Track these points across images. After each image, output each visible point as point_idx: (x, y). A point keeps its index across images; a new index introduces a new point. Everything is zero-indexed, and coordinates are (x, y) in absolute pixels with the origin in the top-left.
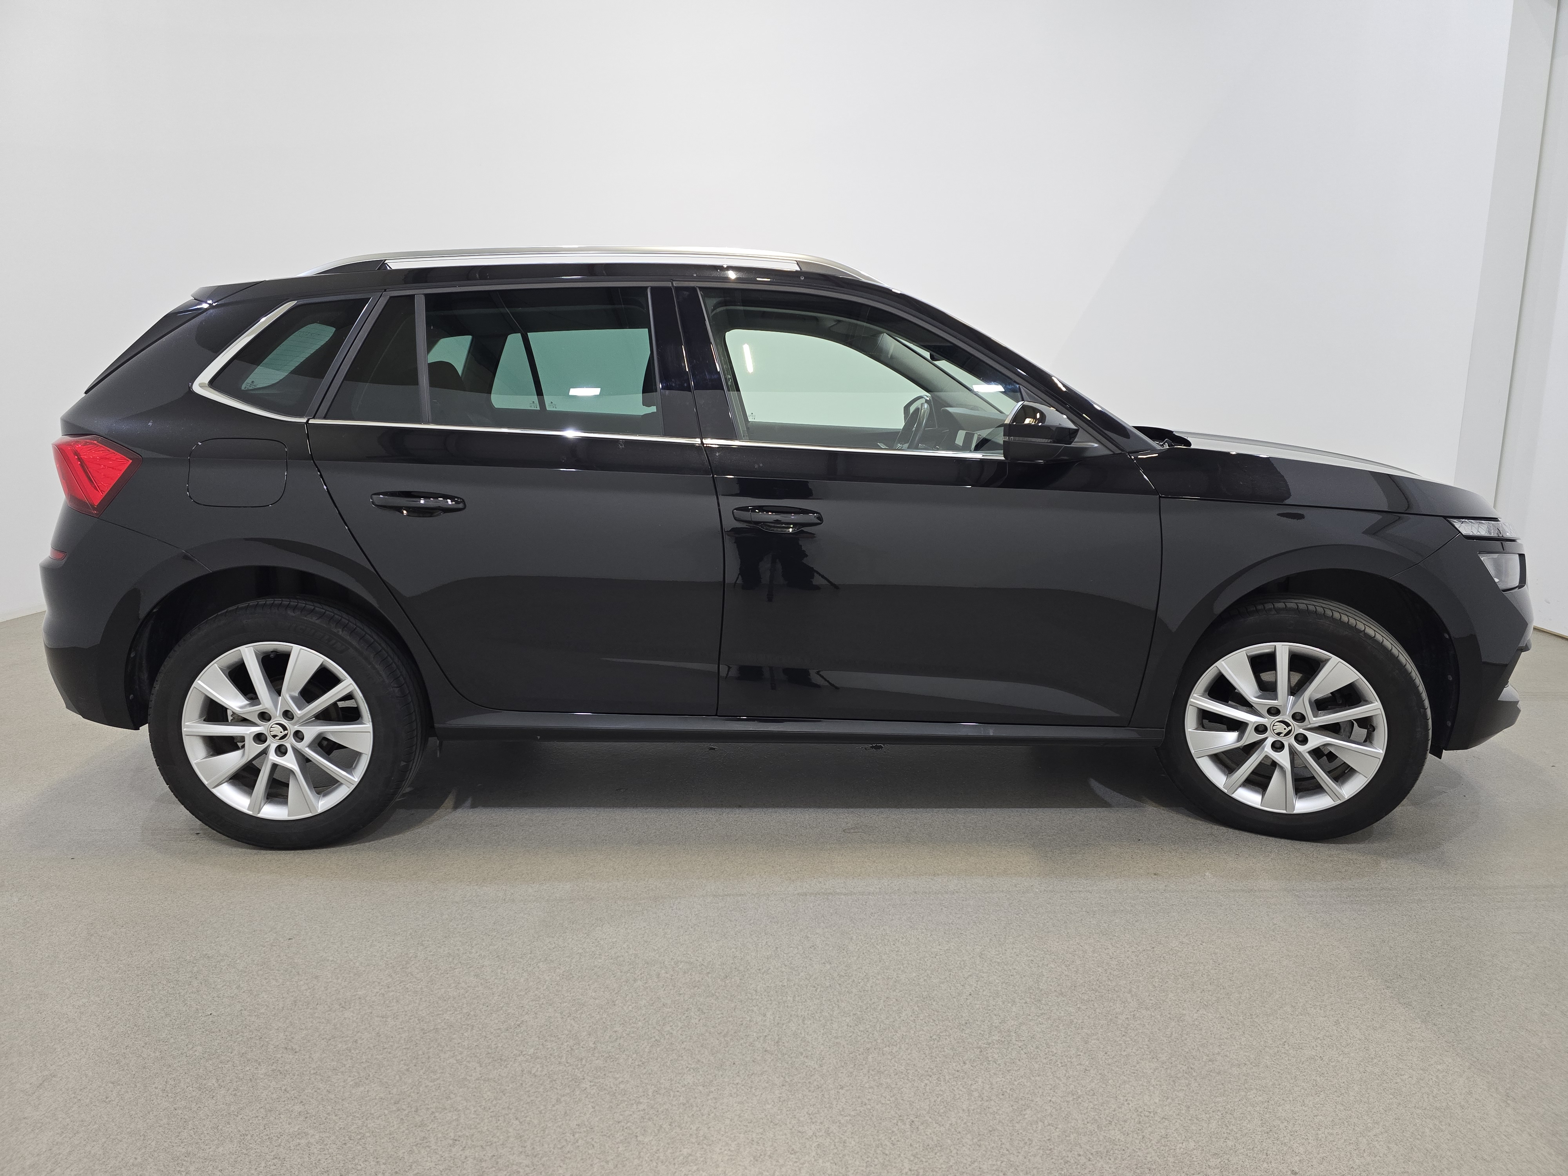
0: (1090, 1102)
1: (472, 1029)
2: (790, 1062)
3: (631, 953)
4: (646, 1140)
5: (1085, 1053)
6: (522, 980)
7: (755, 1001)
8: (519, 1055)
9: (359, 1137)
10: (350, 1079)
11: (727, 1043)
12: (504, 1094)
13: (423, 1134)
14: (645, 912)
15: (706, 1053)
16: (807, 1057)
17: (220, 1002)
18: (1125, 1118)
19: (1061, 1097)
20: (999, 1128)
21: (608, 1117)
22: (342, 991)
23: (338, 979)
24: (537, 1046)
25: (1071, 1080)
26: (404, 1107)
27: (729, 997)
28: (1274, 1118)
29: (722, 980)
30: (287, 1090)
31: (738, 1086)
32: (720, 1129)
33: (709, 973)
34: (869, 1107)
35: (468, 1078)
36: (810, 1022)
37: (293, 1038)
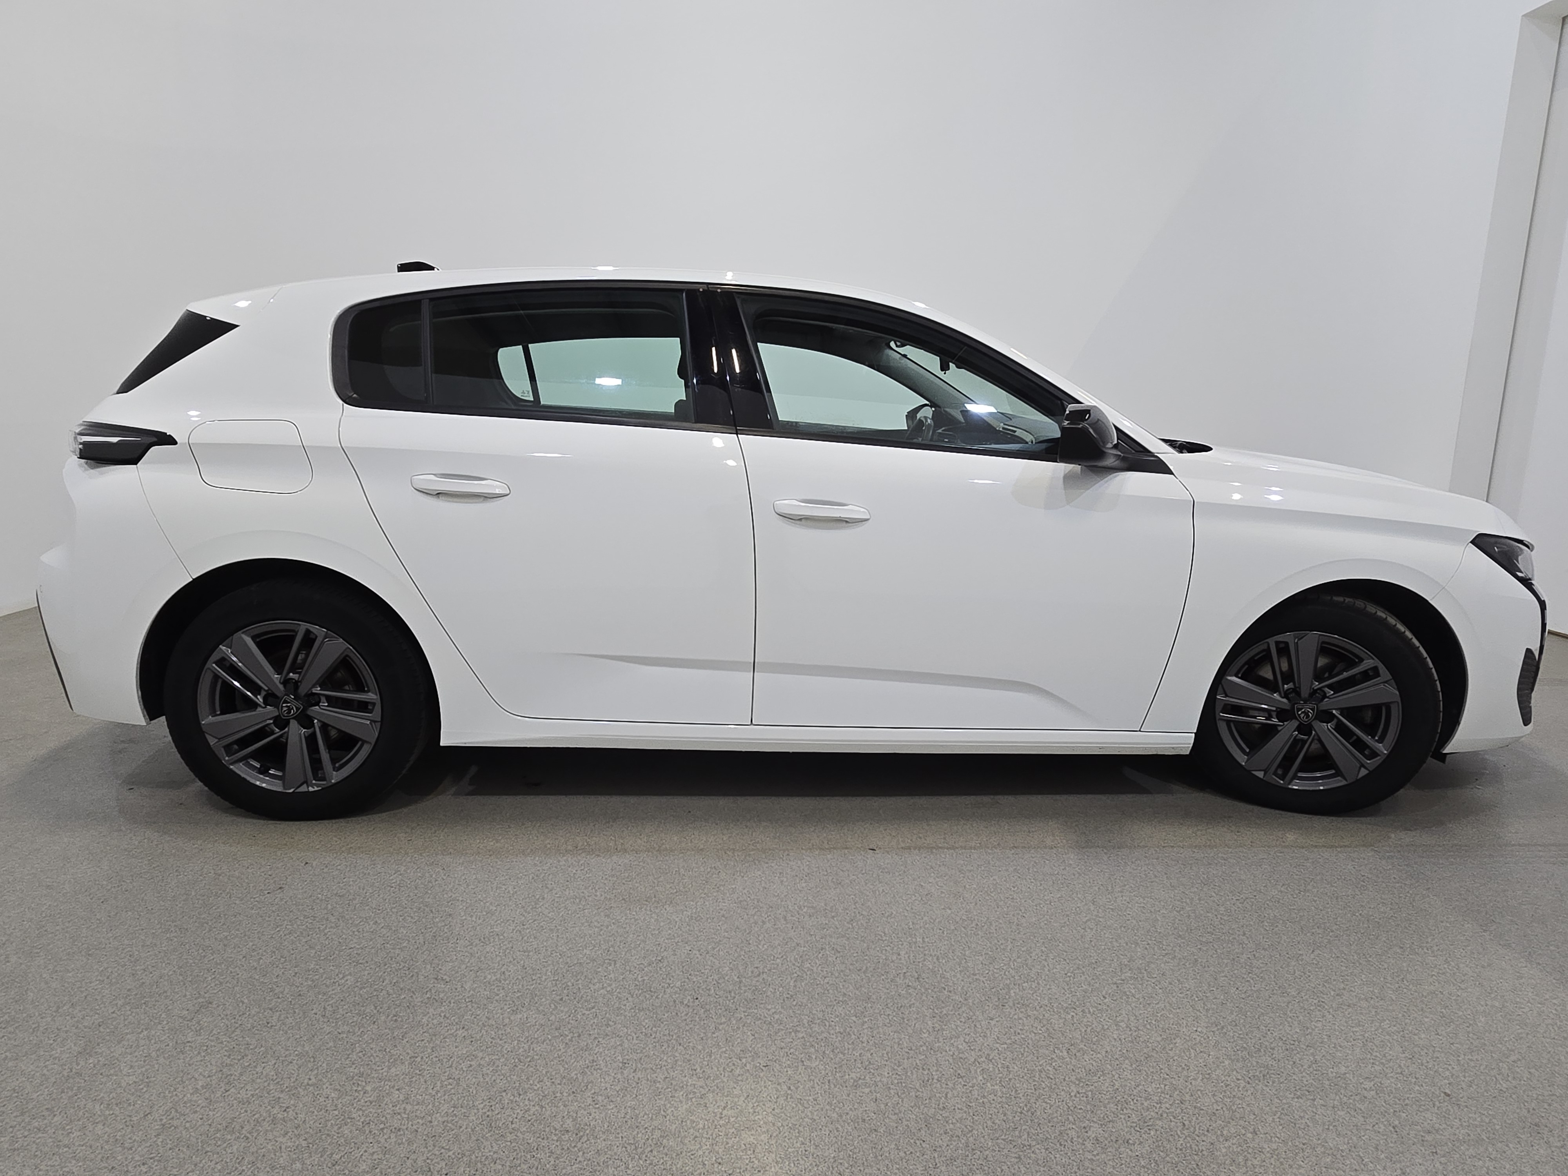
0: (1234, 1032)
1: (615, 964)
2: (935, 996)
3: (752, 898)
4: (814, 1065)
5: (1217, 989)
6: (653, 920)
7: (886, 942)
8: (668, 987)
9: (529, 1059)
10: (506, 1007)
11: (869, 979)
12: (662, 1023)
13: (591, 1058)
14: (757, 862)
15: (851, 988)
16: (950, 992)
17: (361, 936)
18: (1272, 1046)
19: (1207, 1028)
20: (1155, 1056)
21: (770, 1043)
22: (478, 928)
23: (472, 916)
24: (683, 980)
25: (1210, 1012)
26: (566, 1033)
27: (860, 938)
28: (1413, 1045)
29: (847, 923)
30: (447, 1015)
31: (890, 1017)
32: (883, 1054)
33: (833, 917)
34: (1023, 1036)
35: (622, 1007)
36: (944, 961)
37: (440, 969)
